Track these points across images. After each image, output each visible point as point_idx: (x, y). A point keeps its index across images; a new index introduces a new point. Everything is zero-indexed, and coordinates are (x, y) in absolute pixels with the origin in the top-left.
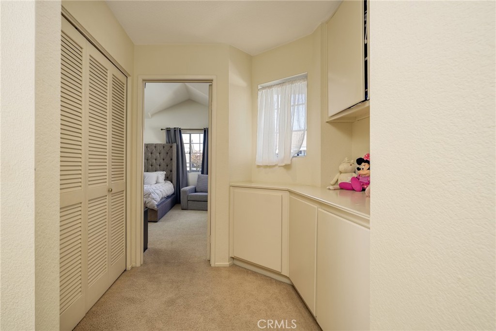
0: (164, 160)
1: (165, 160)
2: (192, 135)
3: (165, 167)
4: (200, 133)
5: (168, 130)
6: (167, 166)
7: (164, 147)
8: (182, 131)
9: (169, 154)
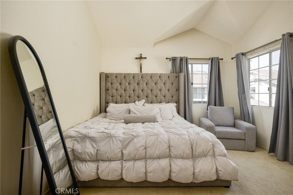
0: (168, 90)
1: (170, 91)
2: (194, 65)
3: (171, 98)
4: (202, 64)
5: (174, 60)
6: (172, 97)
7: (169, 77)
8: (189, 60)
9: (174, 84)
